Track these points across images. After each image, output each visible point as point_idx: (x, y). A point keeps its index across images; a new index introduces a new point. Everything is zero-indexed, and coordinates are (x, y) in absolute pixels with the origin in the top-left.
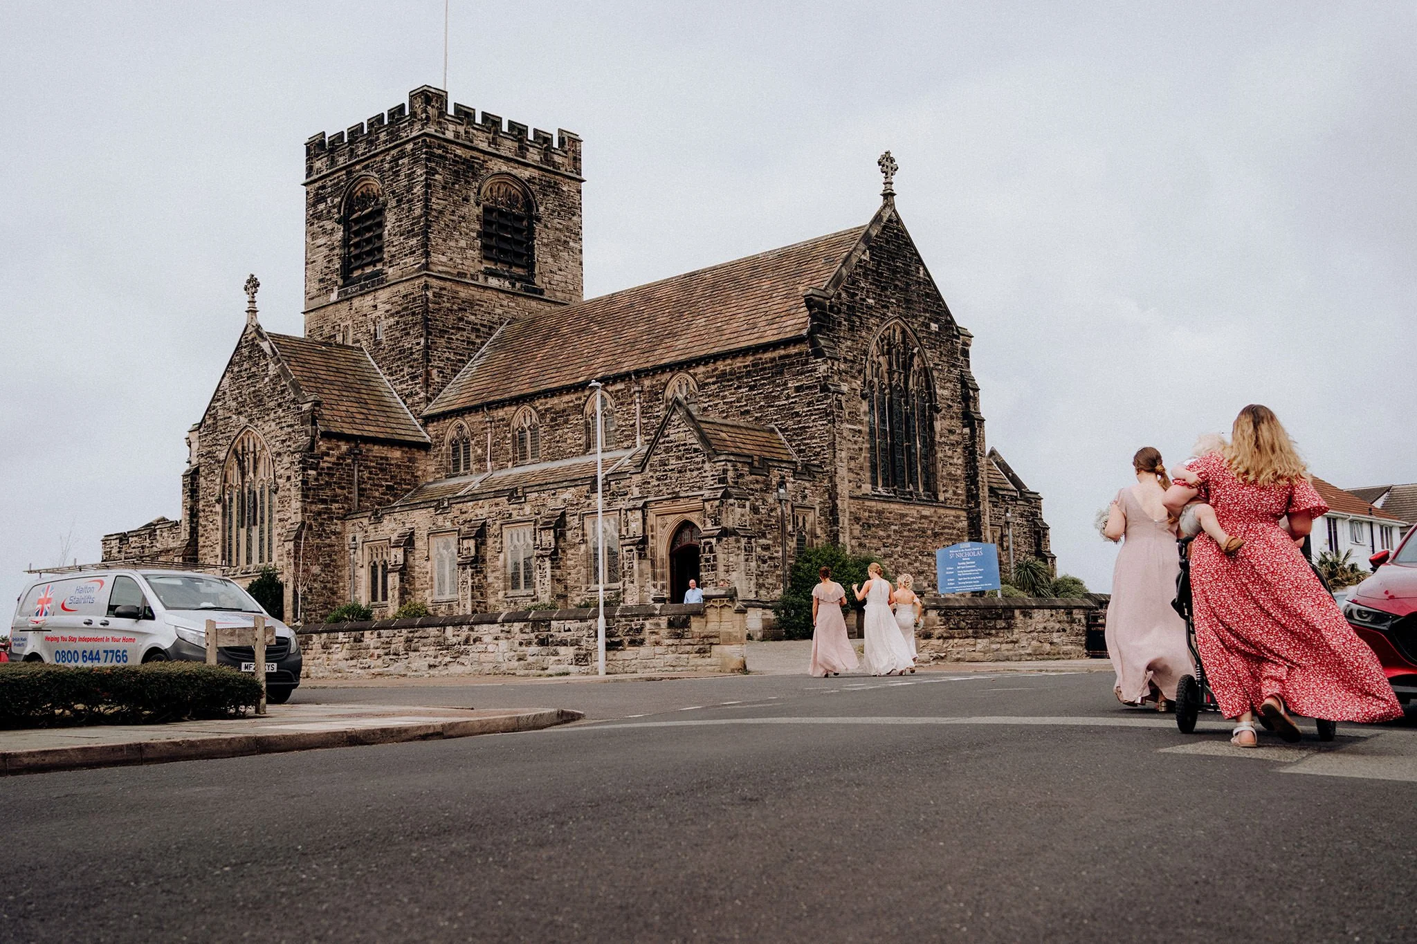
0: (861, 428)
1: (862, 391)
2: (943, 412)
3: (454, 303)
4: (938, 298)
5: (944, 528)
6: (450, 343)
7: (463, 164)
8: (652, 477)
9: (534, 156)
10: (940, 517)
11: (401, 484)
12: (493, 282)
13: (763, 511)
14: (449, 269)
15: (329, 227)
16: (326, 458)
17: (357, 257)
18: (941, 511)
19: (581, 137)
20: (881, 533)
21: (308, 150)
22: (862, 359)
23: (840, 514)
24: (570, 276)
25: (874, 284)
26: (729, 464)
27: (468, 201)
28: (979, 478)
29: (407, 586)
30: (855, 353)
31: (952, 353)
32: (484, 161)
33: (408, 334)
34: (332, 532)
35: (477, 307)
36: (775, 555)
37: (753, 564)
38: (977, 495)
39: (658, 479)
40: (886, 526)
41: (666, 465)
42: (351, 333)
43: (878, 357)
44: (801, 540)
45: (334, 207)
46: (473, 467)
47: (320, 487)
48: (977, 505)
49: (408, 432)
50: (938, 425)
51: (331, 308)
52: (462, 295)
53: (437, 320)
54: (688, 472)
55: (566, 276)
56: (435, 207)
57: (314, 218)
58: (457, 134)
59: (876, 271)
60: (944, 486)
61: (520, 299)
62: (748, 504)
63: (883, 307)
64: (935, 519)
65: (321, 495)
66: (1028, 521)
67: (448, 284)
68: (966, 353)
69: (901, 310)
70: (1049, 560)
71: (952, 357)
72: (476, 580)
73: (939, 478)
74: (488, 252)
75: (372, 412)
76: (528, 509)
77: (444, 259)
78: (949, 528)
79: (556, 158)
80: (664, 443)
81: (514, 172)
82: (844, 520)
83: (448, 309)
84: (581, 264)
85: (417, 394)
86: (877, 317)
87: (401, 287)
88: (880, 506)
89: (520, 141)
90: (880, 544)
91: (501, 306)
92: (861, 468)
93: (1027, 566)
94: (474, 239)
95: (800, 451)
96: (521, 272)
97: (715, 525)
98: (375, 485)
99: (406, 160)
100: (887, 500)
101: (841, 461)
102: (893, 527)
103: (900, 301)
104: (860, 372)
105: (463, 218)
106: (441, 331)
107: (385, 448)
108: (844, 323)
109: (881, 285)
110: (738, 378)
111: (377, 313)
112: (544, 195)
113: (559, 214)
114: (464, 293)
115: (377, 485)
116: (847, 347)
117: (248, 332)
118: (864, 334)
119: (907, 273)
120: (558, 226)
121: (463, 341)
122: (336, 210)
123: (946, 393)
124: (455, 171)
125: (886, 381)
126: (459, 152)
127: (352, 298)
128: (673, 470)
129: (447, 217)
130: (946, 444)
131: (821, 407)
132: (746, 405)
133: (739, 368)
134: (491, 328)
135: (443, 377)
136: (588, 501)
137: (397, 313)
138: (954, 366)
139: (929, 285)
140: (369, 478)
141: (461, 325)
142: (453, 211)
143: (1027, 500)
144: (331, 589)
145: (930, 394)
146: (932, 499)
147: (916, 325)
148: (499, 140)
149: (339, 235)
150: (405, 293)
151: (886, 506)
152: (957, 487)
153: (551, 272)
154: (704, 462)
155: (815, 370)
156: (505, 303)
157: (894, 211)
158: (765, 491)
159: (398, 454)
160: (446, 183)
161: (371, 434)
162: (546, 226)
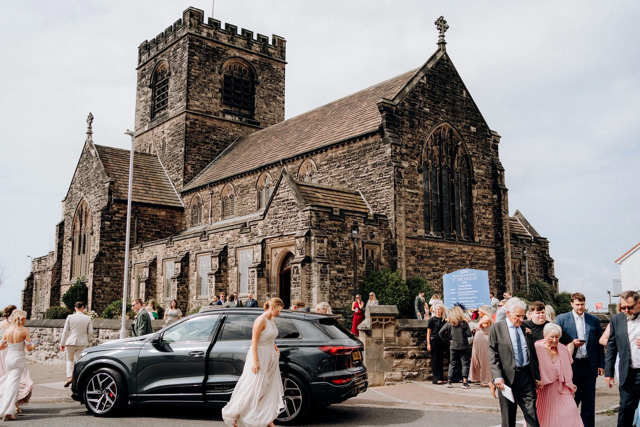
0: (417, 191)
1: (418, 167)
2: (479, 183)
3: (203, 128)
4: (476, 110)
5: (478, 259)
6: (199, 151)
7: (211, 51)
8: (269, 222)
9: (256, 48)
10: (475, 253)
11: (165, 231)
12: (228, 117)
13: (339, 246)
14: (201, 109)
15: (146, 91)
16: (117, 215)
17: (158, 106)
18: (477, 249)
19: (286, 39)
20: (432, 262)
21: (140, 50)
22: (419, 147)
23: (398, 249)
24: (276, 116)
25: (429, 99)
26: (313, 213)
27: (214, 71)
28: (504, 227)
29: (150, 291)
30: (414, 142)
31: (486, 146)
32: (225, 50)
33: (177, 146)
34: (118, 258)
35: (217, 131)
36: (348, 276)
37: (328, 283)
38: (502, 238)
39: (272, 224)
40: (435, 258)
41: (276, 214)
42: (152, 147)
43: (432, 146)
44: (370, 266)
45: (148, 80)
46: (203, 221)
47: (112, 231)
48: (502, 245)
49: (171, 201)
50: (475, 193)
51: (145, 134)
52: (208, 124)
53: (192, 138)
54: (289, 219)
55: (274, 116)
56: (193, 74)
57: (140, 86)
58: (209, 35)
59: (432, 91)
60: (478, 232)
61: (245, 128)
62: (326, 240)
63: (436, 114)
64: (472, 254)
65: (114, 236)
66: (538, 256)
67: (200, 118)
68: (496, 148)
69: (449, 117)
70: (553, 282)
71: (486, 149)
72: (181, 288)
73: (475, 227)
74: (226, 101)
75: (151, 190)
76: (209, 244)
77: (198, 103)
78: (482, 260)
79: (270, 50)
80: (276, 199)
81: (244, 57)
82: (402, 253)
83: (199, 131)
84: (284, 109)
85: (180, 179)
86: (431, 120)
87: (174, 120)
88: (431, 244)
89: (248, 40)
90: (431, 270)
91: (233, 131)
92: (417, 219)
93: (537, 286)
94: (217, 93)
95: (374, 207)
96: (246, 112)
97: (301, 254)
98: (148, 231)
99: (180, 49)
100: (437, 240)
101: (400, 213)
102: (440, 258)
103: (449, 111)
104: (417, 155)
105: (211, 81)
106: (194, 144)
107: (156, 210)
108: (406, 122)
109: (434, 100)
110: (339, 161)
111: (164, 136)
112: (262, 70)
113: (271, 81)
114: (209, 123)
115: (150, 231)
116: (408, 138)
117: (86, 145)
118: (421, 130)
119: (454, 93)
120: (270, 87)
121: (208, 150)
122: (149, 81)
123: (481, 172)
124: (207, 55)
125: (438, 162)
126: (209, 44)
127: (153, 128)
128: (280, 217)
129: (201, 80)
130: (480, 204)
131: (387, 177)
132: (343, 178)
133: (340, 154)
134: (226, 143)
135: (194, 170)
136: (239, 239)
137: (173, 134)
138: (487, 155)
139: (470, 102)
140: (144, 227)
141: (207, 141)
142: (205, 77)
143: (539, 243)
144: (116, 291)
145: (469, 172)
146: (470, 239)
147: (460, 128)
148: (235, 39)
149: (150, 94)
150: (176, 123)
151: (436, 244)
152: (488, 233)
153: (265, 113)
154: (298, 211)
155: (384, 153)
156: (236, 129)
157: (446, 53)
158: (342, 232)
159: (164, 213)
160: (201, 61)
161: (146, 202)
162: (262, 87)
